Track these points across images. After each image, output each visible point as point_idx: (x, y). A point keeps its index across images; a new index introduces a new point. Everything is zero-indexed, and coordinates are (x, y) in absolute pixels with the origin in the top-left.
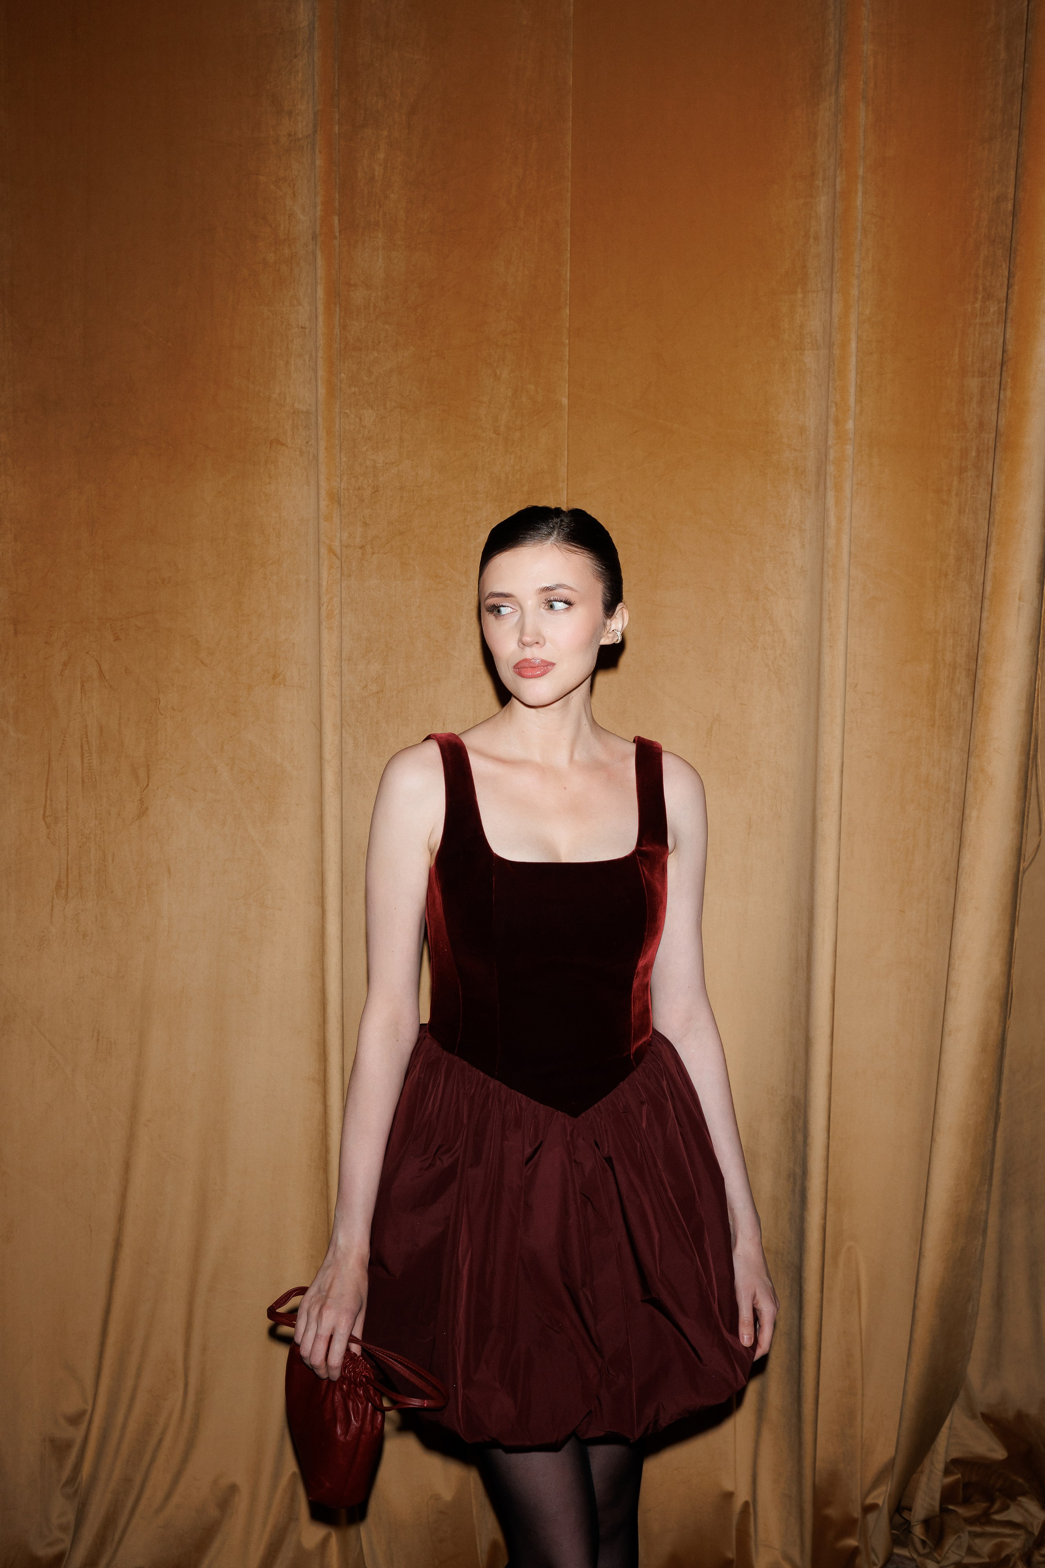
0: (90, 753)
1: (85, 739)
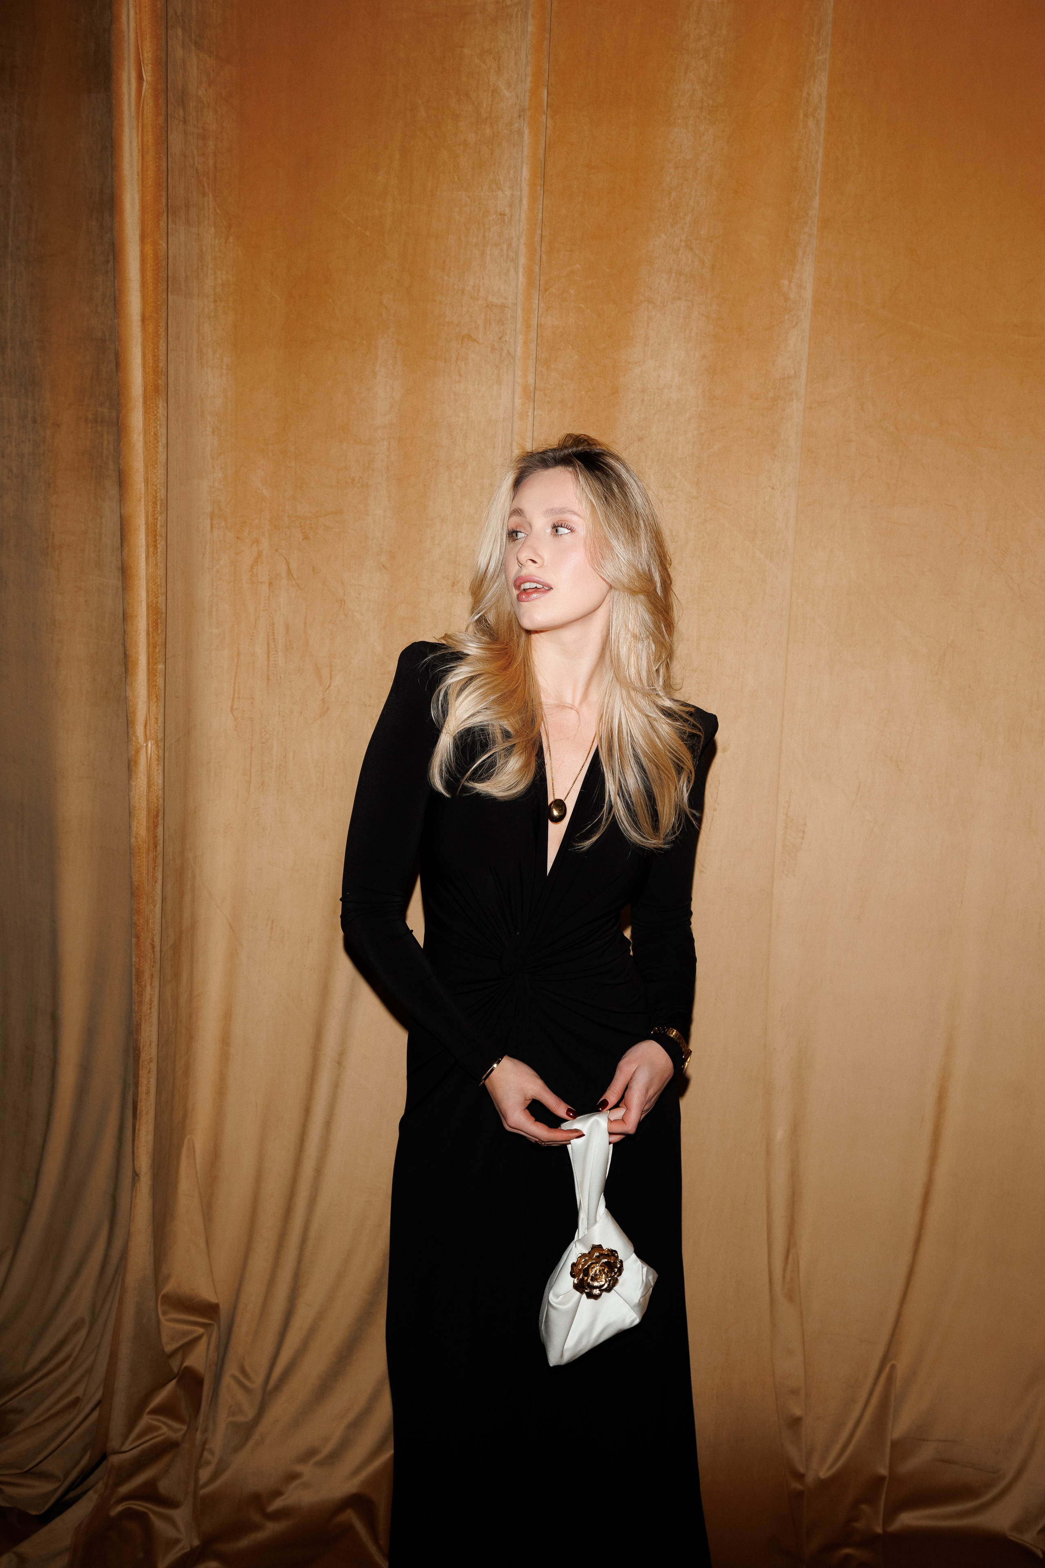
0: (276, 651)
1: (272, 637)
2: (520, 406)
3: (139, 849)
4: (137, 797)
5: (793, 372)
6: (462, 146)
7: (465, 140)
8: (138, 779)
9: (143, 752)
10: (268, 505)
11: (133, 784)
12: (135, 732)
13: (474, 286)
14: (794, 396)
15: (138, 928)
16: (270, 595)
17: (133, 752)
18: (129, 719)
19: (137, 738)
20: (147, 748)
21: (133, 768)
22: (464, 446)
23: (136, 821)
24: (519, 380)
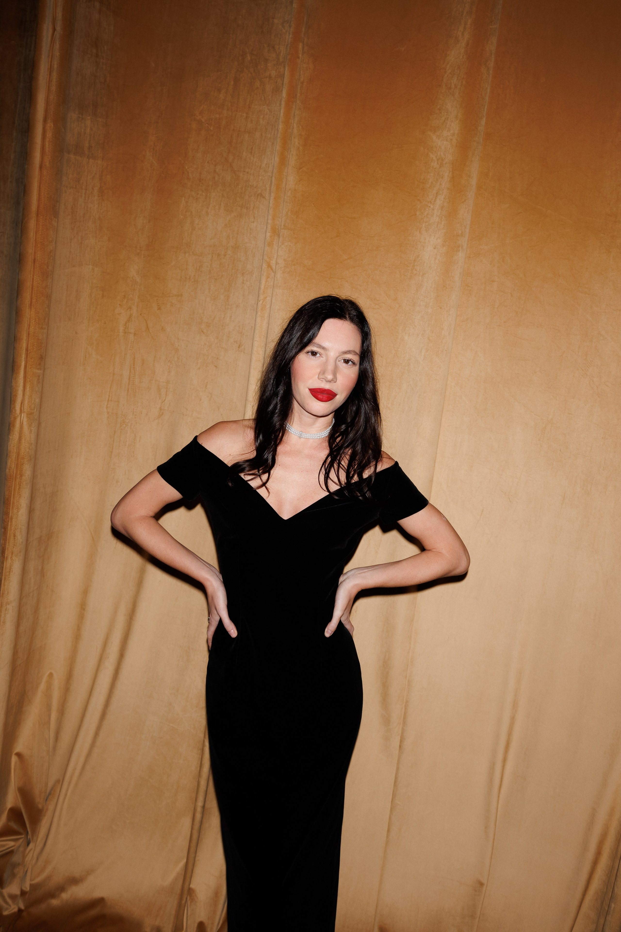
2: (268, 238)
3: (10, 476)
4: (12, 446)
5: (460, 232)
6: (268, 78)
7: (270, 75)
8: (14, 435)
9: (18, 419)
10: (138, 287)
11: (11, 437)
12: (15, 407)
13: (266, 164)
14: (460, 248)
15: (6, 523)
16: (134, 341)
17: (12, 419)
18: (12, 399)
19: (15, 410)
20: (21, 417)
21: (12, 428)
22: (253, 262)
23: (10, 459)
24: (270, 221)
